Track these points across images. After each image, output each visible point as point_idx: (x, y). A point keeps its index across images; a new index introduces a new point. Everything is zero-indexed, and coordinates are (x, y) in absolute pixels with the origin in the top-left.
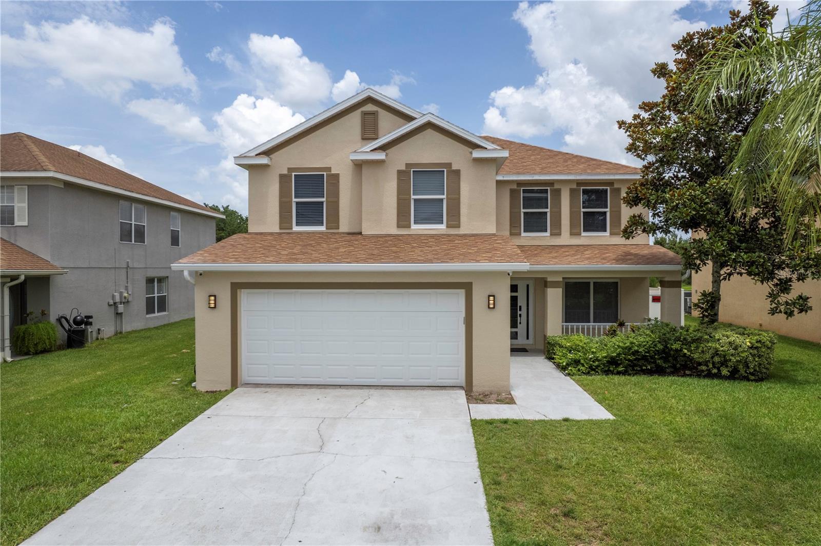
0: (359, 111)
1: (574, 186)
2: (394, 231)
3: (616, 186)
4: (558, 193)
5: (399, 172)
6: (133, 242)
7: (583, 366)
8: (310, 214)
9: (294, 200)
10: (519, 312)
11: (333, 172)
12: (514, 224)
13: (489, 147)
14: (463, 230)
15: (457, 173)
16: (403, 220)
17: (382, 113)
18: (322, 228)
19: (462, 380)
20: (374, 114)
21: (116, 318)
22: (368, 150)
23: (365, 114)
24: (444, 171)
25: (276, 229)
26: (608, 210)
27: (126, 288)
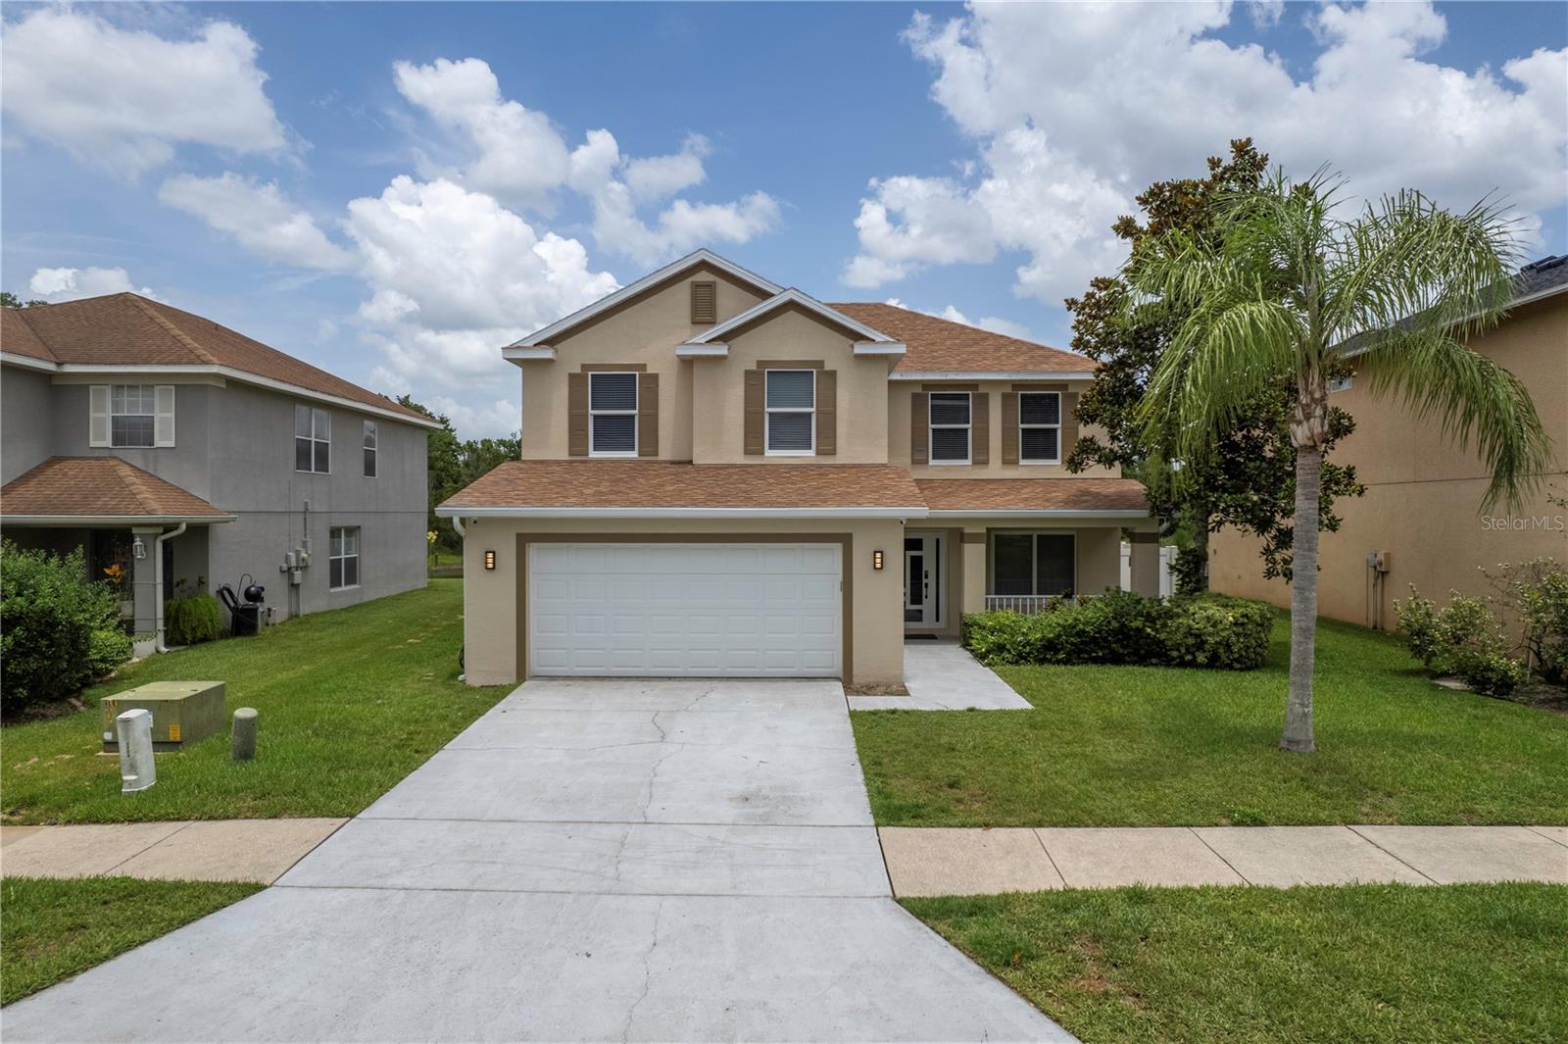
0: (690, 280)
1: (1009, 390)
2: (740, 459)
3: (1071, 390)
4: (983, 401)
5: (747, 373)
6: (313, 471)
7: (1010, 652)
8: (614, 432)
9: (591, 412)
10: (924, 581)
11: (649, 371)
12: (917, 446)
13: (878, 339)
14: (840, 459)
15: (833, 374)
16: (752, 445)
17: (723, 286)
18: (633, 455)
19: (837, 668)
20: (710, 286)
21: (290, 592)
22: (703, 341)
23: (696, 286)
24: (812, 372)
25: (563, 455)
26: (1059, 425)
27: (304, 544)
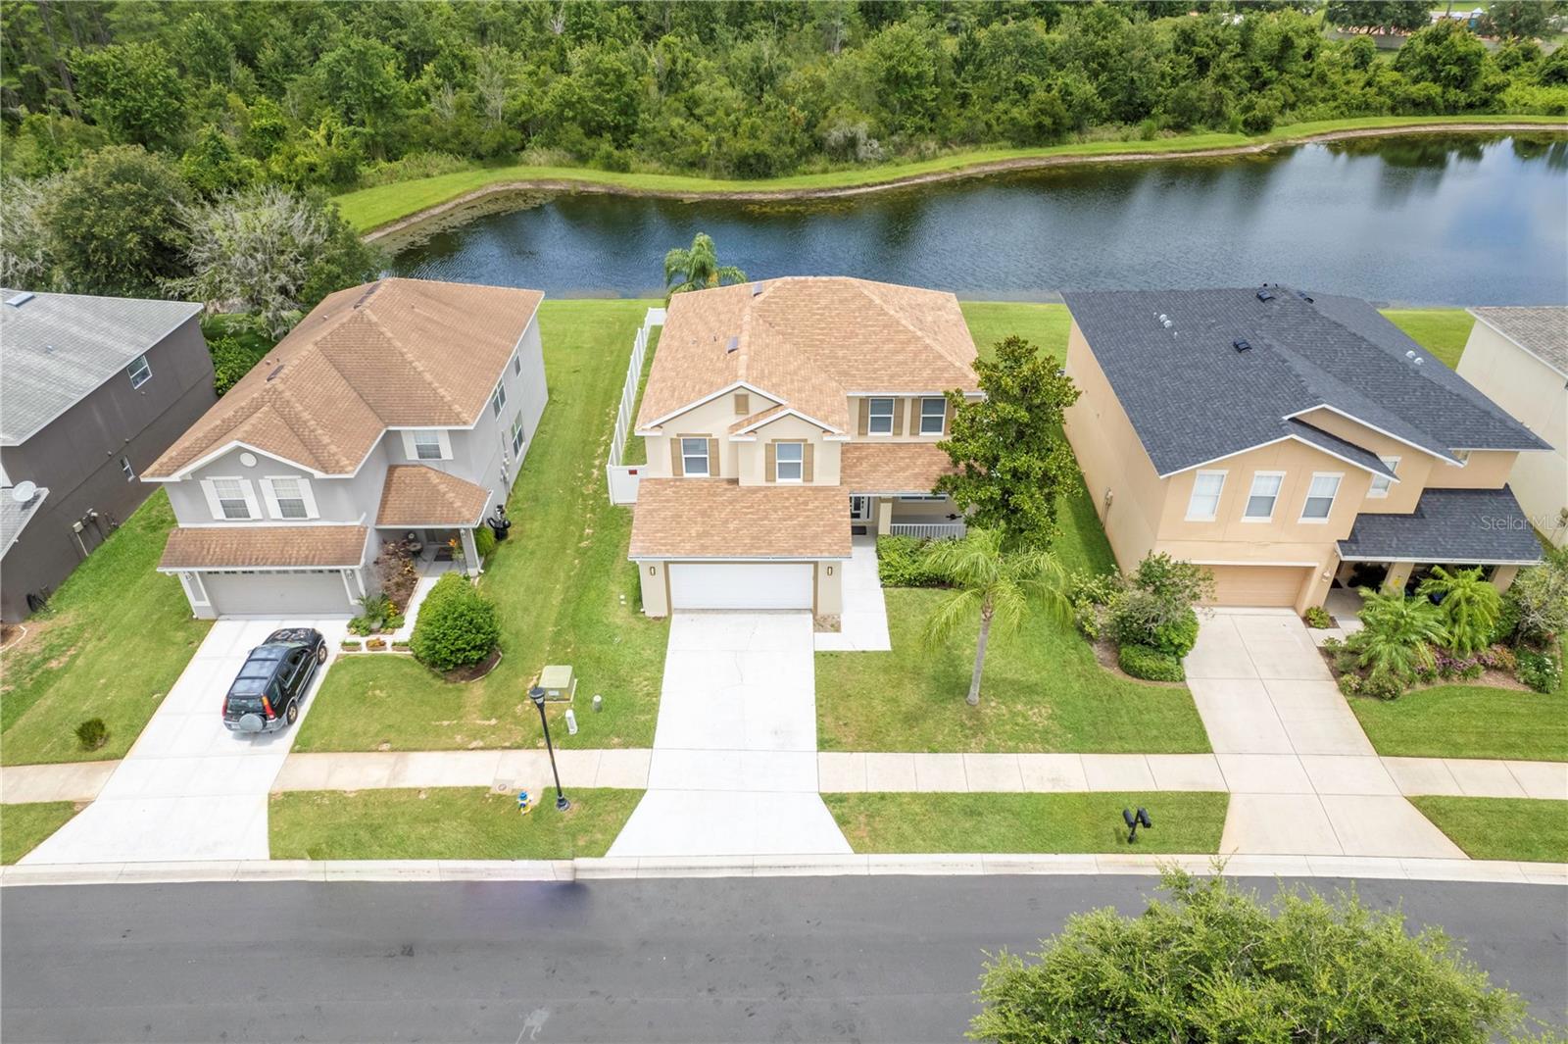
0: (733, 393)
1: (916, 400)
2: (764, 484)
3: (953, 397)
4: (901, 405)
5: (767, 446)
6: (501, 410)
8: (696, 465)
9: (683, 456)
11: (714, 438)
12: (862, 425)
14: (815, 484)
15: (812, 445)
16: (770, 477)
17: (751, 395)
18: (707, 475)
19: (811, 606)
20: (746, 396)
21: (506, 487)
22: (743, 433)
23: (737, 396)
24: (801, 445)
25: (670, 476)
26: (944, 415)
27: (505, 453)
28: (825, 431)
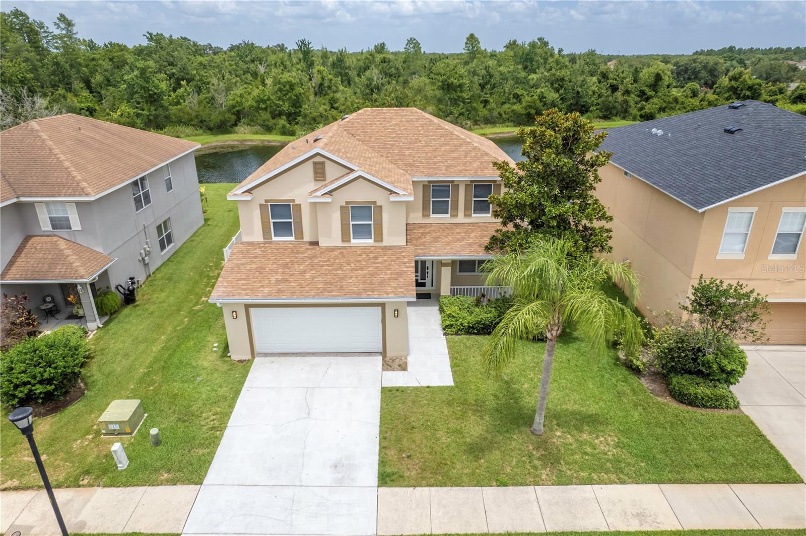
0: (311, 161)
1: (468, 184)
2: (340, 244)
3: (498, 183)
4: (457, 188)
5: (341, 207)
6: (144, 207)
7: (454, 329)
8: (283, 228)
9: (271, 220)
11: (297, 203)
12: (425, 207)
13: (400, 194)
14: (385, 243)
15: (381, 207)
16: (345, 238)
17: (329, 164)
18: (292, 239)
19: (381, 349)
20: (323, 163)
21: (145, 267)
22: (320, 195)
23: (315, 164)
24: (371, 206)
27: (147, 244)
28: (392, 192)
